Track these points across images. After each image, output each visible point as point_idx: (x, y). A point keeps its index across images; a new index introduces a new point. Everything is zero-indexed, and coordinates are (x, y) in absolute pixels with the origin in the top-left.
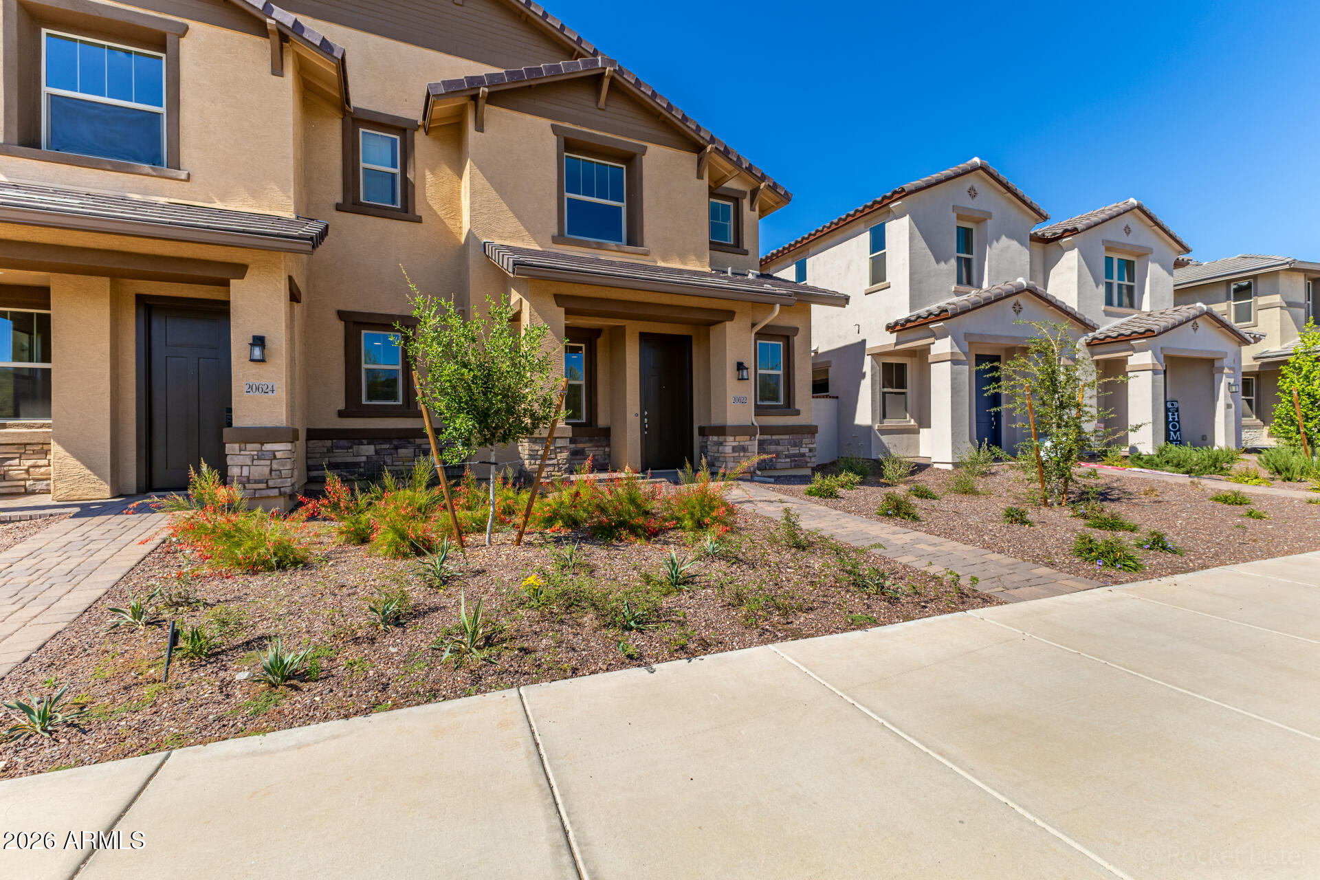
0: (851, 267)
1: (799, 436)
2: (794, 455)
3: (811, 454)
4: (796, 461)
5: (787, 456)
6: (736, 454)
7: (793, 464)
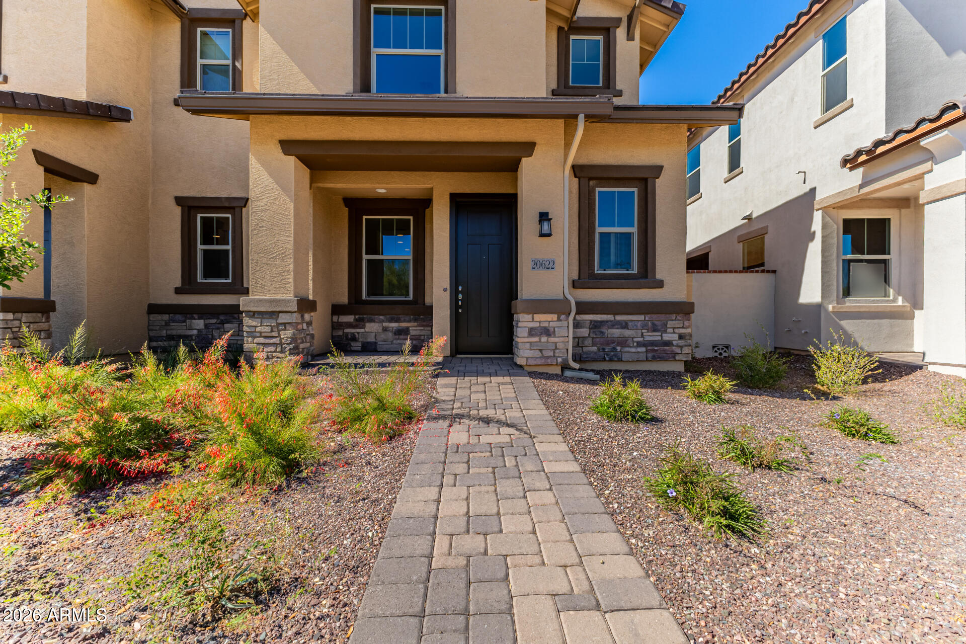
0: (796, 99)
1: (662, 317)
2: (653, 343)
3: (682, 342)
4: (656, 351)
5: (639, 344)
6: (535, 339)
7: (650, 355)
